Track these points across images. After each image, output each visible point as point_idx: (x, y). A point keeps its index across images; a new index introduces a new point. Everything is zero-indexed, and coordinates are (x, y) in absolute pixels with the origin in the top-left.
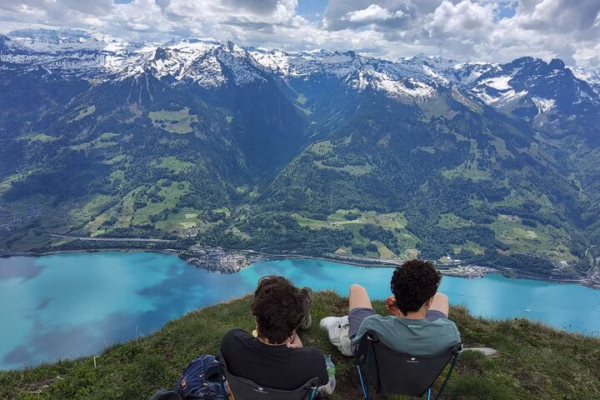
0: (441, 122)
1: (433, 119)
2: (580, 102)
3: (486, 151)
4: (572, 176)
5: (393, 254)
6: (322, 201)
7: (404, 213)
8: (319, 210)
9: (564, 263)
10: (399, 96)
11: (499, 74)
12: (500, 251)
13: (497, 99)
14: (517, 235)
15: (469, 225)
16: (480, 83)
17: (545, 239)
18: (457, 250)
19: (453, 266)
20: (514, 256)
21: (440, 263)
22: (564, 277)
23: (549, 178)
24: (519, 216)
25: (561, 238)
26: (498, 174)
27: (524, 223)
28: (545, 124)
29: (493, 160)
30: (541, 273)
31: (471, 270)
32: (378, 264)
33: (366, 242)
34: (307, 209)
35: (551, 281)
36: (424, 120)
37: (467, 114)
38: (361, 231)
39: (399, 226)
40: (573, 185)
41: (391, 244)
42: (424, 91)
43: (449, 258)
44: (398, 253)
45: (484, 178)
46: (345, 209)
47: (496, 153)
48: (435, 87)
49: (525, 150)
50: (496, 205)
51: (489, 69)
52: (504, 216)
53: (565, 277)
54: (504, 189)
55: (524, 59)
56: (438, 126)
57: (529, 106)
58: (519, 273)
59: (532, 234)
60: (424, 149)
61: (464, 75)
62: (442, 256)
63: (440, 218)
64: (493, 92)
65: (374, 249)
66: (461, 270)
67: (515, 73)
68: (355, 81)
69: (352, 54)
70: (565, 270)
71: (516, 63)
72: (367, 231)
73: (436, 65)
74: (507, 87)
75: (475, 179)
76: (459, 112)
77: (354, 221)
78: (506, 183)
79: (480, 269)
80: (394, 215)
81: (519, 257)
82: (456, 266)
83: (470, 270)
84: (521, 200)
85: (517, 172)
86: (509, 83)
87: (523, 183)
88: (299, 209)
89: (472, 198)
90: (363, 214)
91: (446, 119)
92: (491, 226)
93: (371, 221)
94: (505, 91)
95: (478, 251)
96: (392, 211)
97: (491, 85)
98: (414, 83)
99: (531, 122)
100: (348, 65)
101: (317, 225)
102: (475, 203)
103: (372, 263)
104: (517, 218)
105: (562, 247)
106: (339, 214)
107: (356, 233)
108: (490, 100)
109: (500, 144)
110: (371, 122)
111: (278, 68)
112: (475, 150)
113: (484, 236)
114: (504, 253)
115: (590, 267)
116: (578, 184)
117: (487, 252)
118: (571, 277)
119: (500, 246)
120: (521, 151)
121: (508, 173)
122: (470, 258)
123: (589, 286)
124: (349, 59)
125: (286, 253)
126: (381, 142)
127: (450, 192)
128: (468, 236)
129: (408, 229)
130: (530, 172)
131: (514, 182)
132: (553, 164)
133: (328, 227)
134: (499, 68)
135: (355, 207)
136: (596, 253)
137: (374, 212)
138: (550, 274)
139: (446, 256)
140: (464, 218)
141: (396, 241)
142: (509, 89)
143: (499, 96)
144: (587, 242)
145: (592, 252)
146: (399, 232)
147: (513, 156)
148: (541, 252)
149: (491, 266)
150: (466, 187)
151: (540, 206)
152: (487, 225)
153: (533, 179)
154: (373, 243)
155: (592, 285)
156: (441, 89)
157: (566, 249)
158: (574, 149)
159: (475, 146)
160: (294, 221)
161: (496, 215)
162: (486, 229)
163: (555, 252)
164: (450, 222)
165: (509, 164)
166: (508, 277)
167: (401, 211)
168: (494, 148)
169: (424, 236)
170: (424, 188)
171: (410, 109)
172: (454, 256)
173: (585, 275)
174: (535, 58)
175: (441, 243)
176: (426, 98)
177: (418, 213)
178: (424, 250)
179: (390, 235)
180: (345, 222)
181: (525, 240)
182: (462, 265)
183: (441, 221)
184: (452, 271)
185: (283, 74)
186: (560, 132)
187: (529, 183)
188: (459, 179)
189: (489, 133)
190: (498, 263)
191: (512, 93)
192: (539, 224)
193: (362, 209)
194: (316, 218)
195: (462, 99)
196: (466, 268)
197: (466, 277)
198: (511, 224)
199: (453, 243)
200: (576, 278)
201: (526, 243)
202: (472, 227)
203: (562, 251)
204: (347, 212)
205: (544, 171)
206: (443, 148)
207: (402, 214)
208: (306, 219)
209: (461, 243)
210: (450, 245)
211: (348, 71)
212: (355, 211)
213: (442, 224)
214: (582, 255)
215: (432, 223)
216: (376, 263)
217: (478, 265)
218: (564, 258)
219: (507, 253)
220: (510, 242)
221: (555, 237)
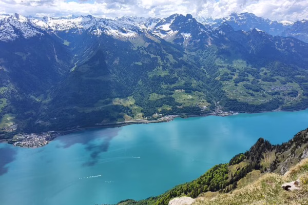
0: (142, 49)
1: (138, 48)
2: (201, 33)
3: (165, 61)
4: (202, 68)
5: (130, 117)
9: (205, 107)
10: (119, 37)
11: (164, 23)
12: (178, 107)
13: (165, 35)
14: (183, 98)
15: (163, 97)
16: (157, 28)
17: (196, 98)
18: (160, 110)
19: (159, 117)
20: (184, 108)
21: (153, 117)
23: (193, 70)
24: (184, 89)
25: (202, 96)
26: (172, 71)
27: (186, 92)
28: (188, 45)
29: (169, 65)
30: (196, 113)
31: (167, 118)
33: (116, 114)
34: (81, 103)
35: (201, 116)
36: (134, 49)
37: (154, 44)
38: (113, 109)
39: (132, 103)
40: (203, 72)
41: (129, 113)
42: (131, 34)
43: (157, 114)
44: (133, 116)
45: (166, 74)
46: (103, 99)
47: (169, 61)
48: (136, 32)
49: (181, 58)
50: (173, 86)
51: (160, 21)
52: (177, 90)
53: (206, 113)
54: (175, 77)
55: (175, 15)
56: (141, 51)
57: (180, 37)
58: (187, 115)
59: (190, 97)
60: (136, 63)
61: (149, 25)
62: (153, 114)
63: (150, 96)
64: (164, 32)
65: (121, 117)
66: (163, 119)
67: (172, 22)
68: (95, 31)
69: (90, 16)
70: (206, 110)
71: (171, 17)
72: (116, 109)
73: (134, 20)
74: (169, 29)
75: (162, 75)
76: (150, 43)
77: (109, 105)
78: (176, 75)
79: (171, 116)
80: (128, 98)
81: (186, 107)
82: (161, 117)
84: (183, 82)
85: (180, 69)
86: (170, 27)
87: (183, 74)
88: (77, 103)
89: (162, 84)
90: (113, 100)
91: (144, 47)
92: (173, 96)
93: (117, 103)
94: (168, 31)
95: (169, 108)
96: (127, 96)
97: (162, 29)
98: (126, 30)
99: (182, 45)
100: (89, 22)
101: (89, 110)
102: (164, 86)
103: (121, 124)
104: (183, 90)
105: (203, 100)
106: (100, 102)
107: (111, 111)
108: (163, 36)
109: (170, 57)
110: (108, 52)
111: (49, 27)
112: (160, 61)
113: (170, 101)
114: (180, 107)
115: (215, 106)
116: (205, 71)
117: (173, 108)
118: (209, 113)
119: (177, 104)
120: (180, 59)
121: (176, 70)
122: (166, 112)
124: (89, 19)
125: (73, 128)
126: (115, 62)
127: (152, 83)
128: (163, 102)
129: (136, 104)
130: (185, 68)
131: (179, 74)
132: (194, 64)
133: (95, 110)
134: (164, 20)
135: (108, 97)
136: (217, 100)
137: (118, 98)
138: (200, 113)
139: (155, 113)
140: (160, 94)
141: (131, 111)
142: (170, 30)
143: (166, 34)
144: (212, 96)
145: (215, 100)
146: (132, 106)
147: (177, 62)
148: (195, 103)
149: (175, 114)
150: (159, 79)
151: (192, 83)
152: (171, 96)
153: (187, 72)
154: (120, 114)
155: (217, 114)
156: (139, 33)
157: (205, 101)
158: (201, 55)
159: (160, 59)
160: (75, 110)
161: (174, 91)
162: (171, 98)
163: (201, 103)
164: (154, 97)
165: (176, 66)
166: (183, 118)
167: (131, 96)
168: (168, 59)
169: (144, 106)
170: (140, 82)
171: (126, 44)
172: (159, 113)
173: (214, 111)
174: (179, 14)
175: (152, 108)
176: (133, 38)
177: (139, 95)
178: (145, 113)
179: (128, 108)
180: (104, 106)
181: (188, 99)
182: (163, 116)
184: (159, 120)
185: (52, 30)
186: (194, 48)
187: (185, 73)
188: (155, 76)
189: (165, 52)
190: (178, 112)
191: (172, 32)
192: (192, 92)
193: (112, 98)
194: (87, 106)
195: (150, 37)
197: (165, 121)
198: (180, 94)
199: (158, 107)
200: (211, 113)
201: (188, 101)
203: (203, 102)
205: (191, 67)
206: (145, 62)
207: (132, 97)
208: (82, 108)
209: (161, 106)
210: (156, 108)
211: (90, 26)
212: (108, 99)
213: (151, 98)
214: (211, 102)
215: (146, 99)
216: (123, 123)
218: (205, 105)
219: (181, 107)
220: (182, 102)
221: (200, 96)
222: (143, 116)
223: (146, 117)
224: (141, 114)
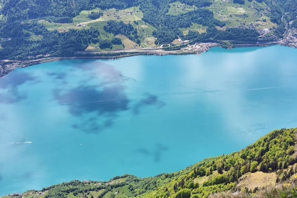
5: (135, 43)
6: (66, 5)
7: (139, 7)
8: (64, 14)
9: (266, 30)
12: (218, 28)
14: (230, 13)
15: (193, 10)
17: (252, 13)
18: (186, 32)
19: (184, 46)
20: (229, 31)
21: (173, 45)
22: (266, 42)
25: (263, 10)
27: (235, 2)
30: (250, 40)
32: (124, 55)
33: (111, 37)
34: (52, 14)
35: (258, 46)
38: (105, 28)
39: (137, 19)
41: (132, 36)
43: (180, 40)
44: (139, 42)
46: (88, 9)
53: (268, 41)
58: (234, 43)
59: (241, 10)
62: (174, 39)
63: (169, 7)
65: (118, 42)
66: (190, 49)
70: (268, 36)
72: (110, 27)
77: (97, 20)
79: (204, 45)
80: (131, 9)
81: (233, 30)
82: (186, 46)
83: (197, 47)
88: (45, 15)
90: (104, 12)
92: (209, 8)
93: (113, 18)
95: (201, 30)
96: (129, 6)
101: (64, 28)
103: (119, 54)
105: (264, 17)
106: (83, 15)
107: (101, 31)
113: (205, 17)
114: (221, 29)
115: (285, 30)
117: (208, 30)
118: (272, 40)
119: (218, 23)
122: (196, 37)
123: (285, 45)
125: (40, 58)
128: (192, 19)
129: (145, 20)
133: (75, 28)
135: (96, 6)
136: (289, 18)
137: (114, 9)
138: (257, 41)
139: (178, 38)
140: (188, 4)
141: (136, 32)
144: (282, 10)
145: (286, 18)
146: (137, 24)
148: (249, 23)
149: (213, 42)
152: (207, 8)
154: (118, 36)
155: (287, 44)
157: (267, 18)
160: (42, 27)
162: (207, 11)
163: (259, 22)
164: (177, 10)
166: (226, 48)
167: (136, 5)
169: (158, 24)
172: (183, 38)
173: (282, 37)
175: (173, 28)
177: (151, 5)
178: (160, 37)
179: (130, 27)
180: (89, 22)
181: (237, 15)
182: (191, 44)
183: (170, 9)
184: (183, 50)
190: (218, 38)
192: (246, 1)
193: (103, 8)
194: (63, 21)
196: (194, 46)
197: (195, 53)
198: (224, 4)
199: (182, 27)
200: (276, 41)
201: (238, 18)
202: (195, 11)
203: (265, 21)
204: (90, 12)
207: (137, 8)
208: (53, 23)
209: (188, 26)
210: (180, 29)
212: (97, 11)
213: (171, 12)
214: (279, 21)
215: (163, 12)
216: (122, 54)
217: (203, 42)
218: (266, 26)
219: (224, 29)
220: (226, 19)
221: (259, 10)
222: (156, 43)
223: (160, 44)
224: (152, 39)
